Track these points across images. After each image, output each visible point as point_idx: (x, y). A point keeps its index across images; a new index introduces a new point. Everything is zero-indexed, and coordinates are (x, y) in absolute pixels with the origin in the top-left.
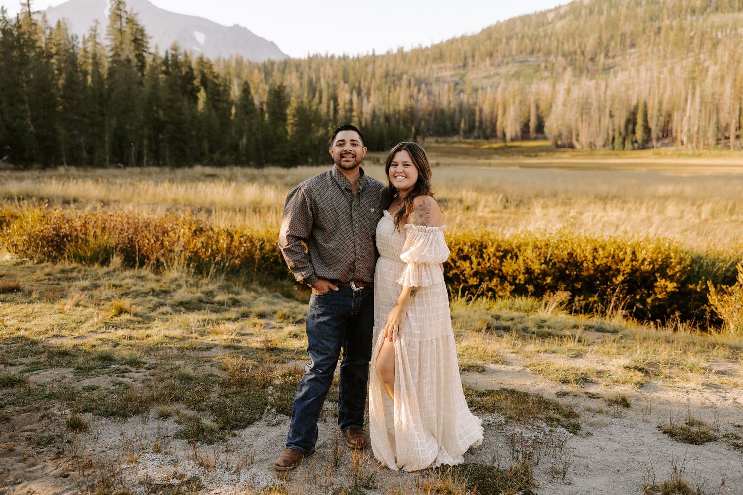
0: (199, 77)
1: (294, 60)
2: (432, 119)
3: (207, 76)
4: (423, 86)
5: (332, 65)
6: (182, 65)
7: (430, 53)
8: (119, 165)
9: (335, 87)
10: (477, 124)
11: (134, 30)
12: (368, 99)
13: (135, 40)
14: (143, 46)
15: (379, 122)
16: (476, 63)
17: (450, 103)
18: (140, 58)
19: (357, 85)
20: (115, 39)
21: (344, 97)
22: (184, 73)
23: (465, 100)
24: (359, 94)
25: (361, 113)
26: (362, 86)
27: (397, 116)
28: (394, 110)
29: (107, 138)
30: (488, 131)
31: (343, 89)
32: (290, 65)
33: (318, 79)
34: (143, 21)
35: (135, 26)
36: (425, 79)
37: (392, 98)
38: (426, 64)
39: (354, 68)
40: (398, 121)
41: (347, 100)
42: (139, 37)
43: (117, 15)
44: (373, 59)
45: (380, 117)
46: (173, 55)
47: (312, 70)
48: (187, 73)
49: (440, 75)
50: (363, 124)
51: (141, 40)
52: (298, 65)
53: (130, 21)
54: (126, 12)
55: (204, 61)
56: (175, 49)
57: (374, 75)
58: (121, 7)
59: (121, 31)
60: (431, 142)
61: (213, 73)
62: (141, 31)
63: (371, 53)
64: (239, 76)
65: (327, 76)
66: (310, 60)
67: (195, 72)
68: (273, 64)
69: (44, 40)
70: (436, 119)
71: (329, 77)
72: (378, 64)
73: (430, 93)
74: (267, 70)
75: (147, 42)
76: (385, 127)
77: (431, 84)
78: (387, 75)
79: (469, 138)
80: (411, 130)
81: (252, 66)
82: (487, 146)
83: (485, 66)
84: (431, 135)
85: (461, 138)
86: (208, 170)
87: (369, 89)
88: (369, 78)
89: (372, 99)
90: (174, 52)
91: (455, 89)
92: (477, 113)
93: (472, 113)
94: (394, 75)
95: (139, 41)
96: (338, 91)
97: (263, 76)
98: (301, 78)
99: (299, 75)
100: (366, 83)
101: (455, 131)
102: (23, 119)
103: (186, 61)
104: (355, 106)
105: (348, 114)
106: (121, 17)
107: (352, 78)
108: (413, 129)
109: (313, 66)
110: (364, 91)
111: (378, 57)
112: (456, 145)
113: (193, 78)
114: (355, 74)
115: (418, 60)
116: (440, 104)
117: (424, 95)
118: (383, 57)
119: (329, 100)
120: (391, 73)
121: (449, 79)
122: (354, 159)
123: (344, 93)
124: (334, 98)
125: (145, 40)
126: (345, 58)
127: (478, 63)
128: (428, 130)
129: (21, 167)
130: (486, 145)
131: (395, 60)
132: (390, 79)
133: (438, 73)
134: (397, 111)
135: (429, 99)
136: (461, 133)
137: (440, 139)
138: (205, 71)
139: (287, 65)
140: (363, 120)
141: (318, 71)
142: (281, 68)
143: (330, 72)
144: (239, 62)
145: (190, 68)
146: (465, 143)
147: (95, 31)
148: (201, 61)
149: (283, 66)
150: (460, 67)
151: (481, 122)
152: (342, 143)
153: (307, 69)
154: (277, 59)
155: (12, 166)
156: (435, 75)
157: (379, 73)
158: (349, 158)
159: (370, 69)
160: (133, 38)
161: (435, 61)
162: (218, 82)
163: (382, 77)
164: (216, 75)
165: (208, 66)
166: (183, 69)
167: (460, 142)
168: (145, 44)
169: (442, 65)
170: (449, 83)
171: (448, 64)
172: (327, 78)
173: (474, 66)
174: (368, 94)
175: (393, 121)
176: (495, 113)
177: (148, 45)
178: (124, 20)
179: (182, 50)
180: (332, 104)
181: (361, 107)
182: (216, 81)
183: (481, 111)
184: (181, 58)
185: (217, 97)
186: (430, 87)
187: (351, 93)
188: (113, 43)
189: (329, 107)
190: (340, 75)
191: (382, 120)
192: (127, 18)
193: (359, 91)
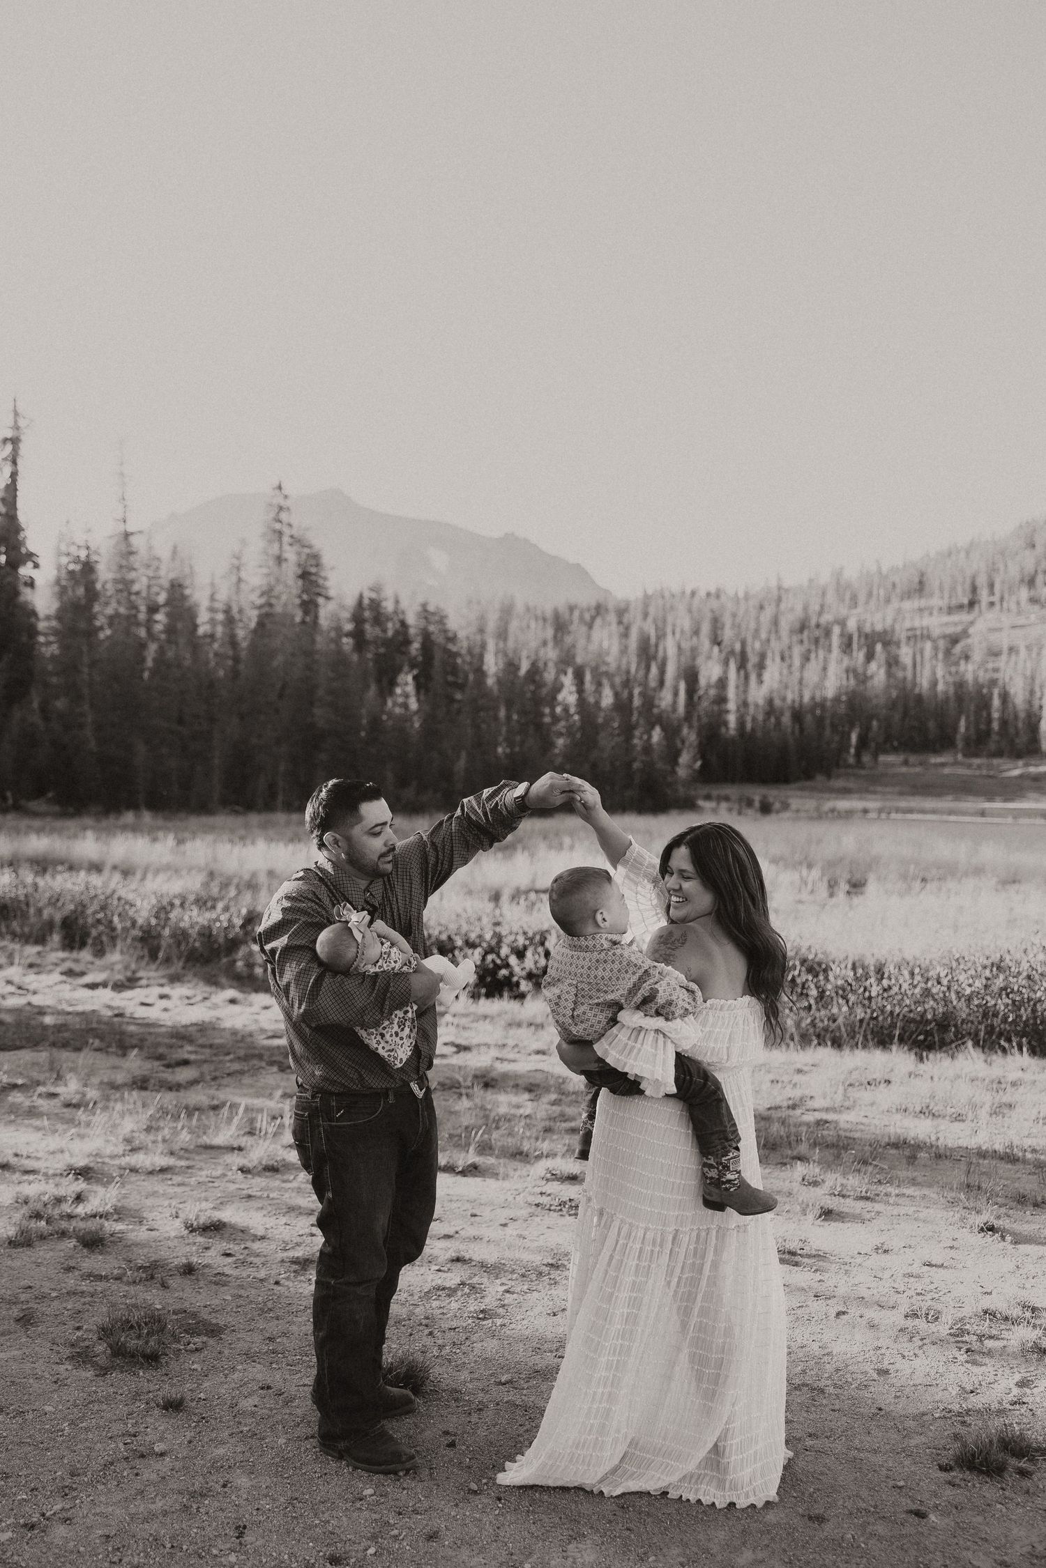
0: (419, 639)
2: (897, 717)
3: (433, 637)
4: (879, 647)
5: (691, 607)
6: (388, 619)
7: (896, 579)
8: (237, 808)
9: (694, 652)
10: (995, 726)
11: (304, 557)
12: (760, 676)
13: (304, 575)
14: (318, 586)
15: (778, 723)
16: (996, 598)
17: (934, 683)
18: (310, 606)
19: (738, 647)
20: (268, 575)
22: (390, 633)
23: (969, 677)
24: (742, 665)
25: (745, 704)
26: (749, 649)
27: (818, 712)
28: (813, 698)
29: (216, 761)
30: (1022, 740)
31: (709, 657)
32: (607, 610)
33: (661, 636)
34: (319, 539)
35: (307, 551)
36: (885, 632)
38: (888, 601)
39: (734, 615)
40: (820, 721)
41: (714, 678)
42: (313, 570)
43: (275, 531)
44: (778, 595)
45: (782, 714)
46: (372, 600)
47: (650, 619)
48: (397, 633)
49: (917, 624)
50: (749, 726)
51: (315, 574)
52: (622, 610)
53: (298, 541)
54: (290, 525)
55: (431, 608)
56: (377, 588)
57: (775, 627)
58: (283, 516)
59: (280, 560)
60: (893, 765)
61: (445, 631)
62: (315, 558)
63: (773, 583)
65: (678, 630)
66: (649, 600)
67: (412, 631)
68: (573, 609)
69: (144, 580)
70: (905, 714)
71: (682, 632)
72: (787, 602)
73: (892, 663)
74: (560, 621)
75: (325, 579)
76: (793, 733)
77: (898, 644)
78: (803, 627)
79: (976, 755)
80: (849, 738)
81: (532, 614)
82: (1016, 772)
83: (1018, 603)
84: (895, 750)
85: (960, 757)
87: (763, 656)
88: (764, 633)
89: (766, 676)
90: (374, 595)
91: (948, 653)
92: (996, 702)
93: (985, 704)
94: (818, 626)
95: (310, 578)
96: (700, 661)
97: (550, 633)
98: (625, 635)
99: (622, 629)
100: (757, 645)
101: (944, 741)
102: (81, 726)
103: (396, 612)
104: (731, 693)
105: (716, 708)
106: (280, 533)
107: (728, 634)
108: (854, 738)
109: (654, 610)
110: (753, 659)
111: (788, 589)
112: (947, 771)
113: (407, 642)
114: (736, 626)
115: (870, 595)
116: (915, 684)
117: (879, 667)
118: (799, 590)
119: (677, 679)
120: (813, 622)
121: (936, 632)
123: (710, 663)
124: (691, 676)
125: (323, 574)
126: (719, 594)
127: (1002, 599)
128: (888, 738)
129: (71, 810)
130: (1015, 770)
131: (824, 594)
132: (809, 633)
133: (912, 619)
134: (818, 699)
135: (889, 674)
136: (960, 744)
137: (913, 759)
138: (432, 628)
139: (600, 609)
140: (749, 719)
141: (662, 620)
142: (587, 617)
143: (686, 622)
145: (403, 624)
146: (969, 766)
147: (238, 558)
148: (425, 611)
149: (593, 612)
150: (961, 607)
151: (1004, 723)
153: (639, 617)
154: (583, 598)
155: (57, 808)
156: (908, 624)
159: (768, 614)
160: (300, 572)
161: (907, 595)
162: (454, 649)
163: (792, 632)
164: (450, 635)
165: (437, 618)
166: (390, 625)
167: (956, 763)
168: (321, 582)
169: (923, 603)
170: (934, 641)
171: (936, 602)
172: (678, 635)
173: (992, 604)
174: (761, 666)
175: (809, 718)
176: (1036, 703)
177: (328, 584)
178: (286, 539)
179: (390, 593)
180: (682, 687)
181: (745, 692)
182: (450, 646)
183: (1005, 697)
184: (389, 606)
185: (450, 678)
186: (893, 649)
187: (726, 663)
188: (264, 582)
189: (676, 694)
190: (706, 627)
191: (786, 719)
192: (292, 537)
193: (743, 662)
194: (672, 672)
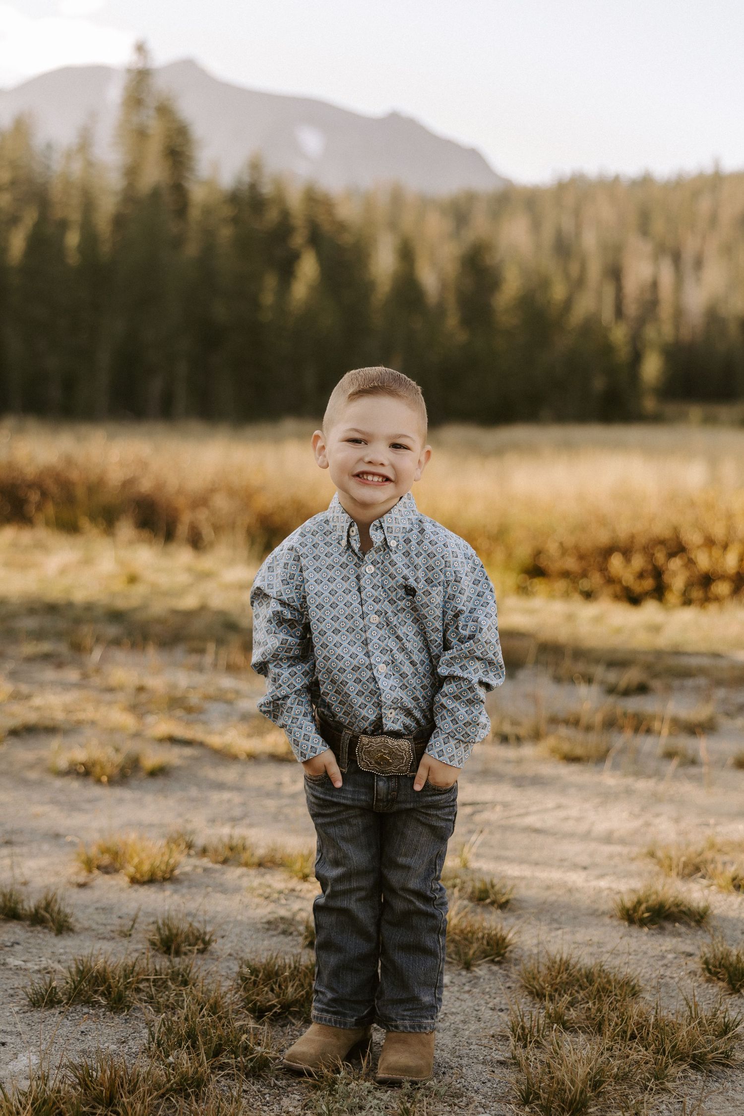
0: (305, 228)
1: (520, 189)
3: (322, 230)
5: (613, 199)
6: (270, 203)
9: (618, 248)
11: (171, 130)
12: (697, 276)
13: (171, 152)
14: (187, 167)
15: (721, 333)
18: (179, 191)
19: (671, 241)
20: (126, 154)
21: (640, 271)
22: (271, 223)
24: (676, 263)
26: (685, 245)
31: (637, 253)
32: (513, 201)
33: (578, 232)
35: (173, 123)
39: (665, 205)
41: (647, 279)
42: (180, 146)
43: (136, 102)
44: (715, 182)
45: (726, 324)
46: (250, 183)
47: (564, 210)
48: (278, 224)
51: (183, 151)
52: (530, 201)
53: (165, 111)
54: (156, 92)
55: (318, 195)
56: (255, 166)
57: (714, 220)
59: (141, 134)
61: (335, 222)
62: (184, 134)
64: (393, 225)
65: (599, 223)
67: (296, 222)
68: (471, 198)
72: (725, 191)
74: (460, 211)
75: (195, 159)
81: (425, 203)
87: (701, 255)
88: (701, 225)
89: (708, 276)
90: (251, 176)
96: (626, 257)
97: (448, 224)
98: (538, 229)
100: (695, 239)
103: (277, 197)
106: (143, 104)
107: (658, 226)
109: (569, 201)
110: (689, 254)
111: (727, 176)
113: (290, 233)
119: (603, 280)
123: (639, 261)
124: (615, 274)
125: (192, 151)
126: (645, 182)
139: (506, 199)
141: (577, 213)
142: (491, 207)
144: (397, 198)
145: (286, 212)
148: (311, 198)
149: (498, 201)
153: (552, 209)
154: (482, 185)
159: (704, 205)
160: (166, 148)
162: (342, 241)
164: (340, 225)
165: (324, 206)
166: (271, 212)
168: (190, 162)
174: (699, 264)
177: (198, 166)
180: (607, 287)
182: (340, 238)
187: (658, 262)
189: (601, 298)
190: (633, 218)
192: (157, 108)
193: (677, 258)
194: (594, 270)
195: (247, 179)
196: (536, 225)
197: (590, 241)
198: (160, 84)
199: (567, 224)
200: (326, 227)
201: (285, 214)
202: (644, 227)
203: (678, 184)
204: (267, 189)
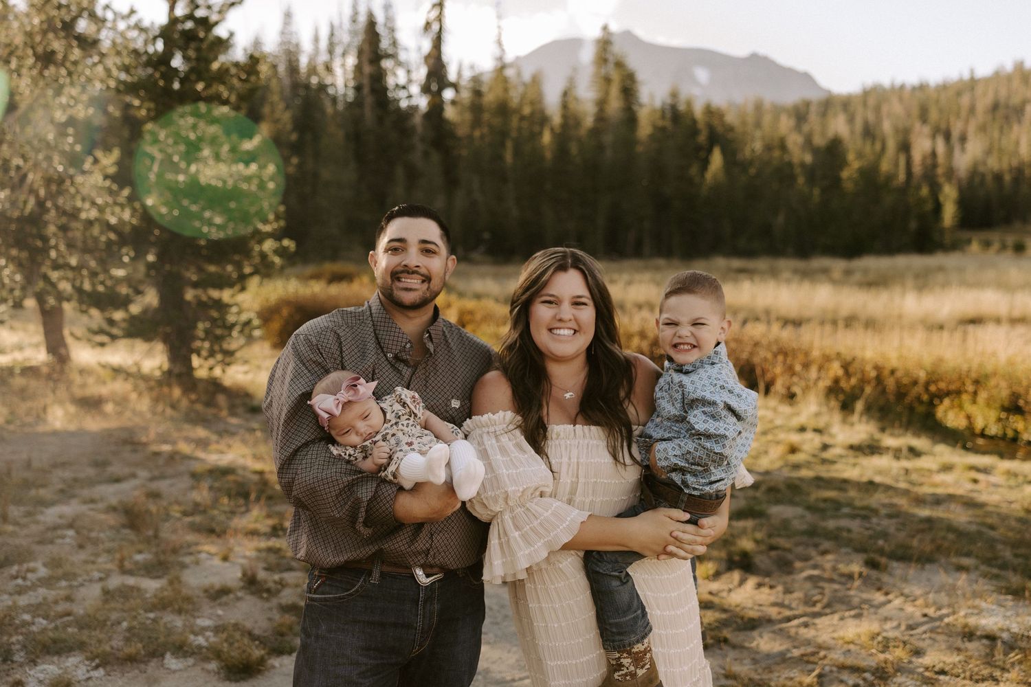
0: (706, 131)
1: (839, 97)
3: (716, 130)
5: (901, 99)
6: (683, 118)
9: (907, 132)
11: (623, 76)
12: (962, 147)
13: (624, 89)
14: (634, 96)
18: (630, 111)
19: (943, 126)
20: (600, 91)
21: (922, 145)
22: (685, 128)
24: (947, 140)
25: (952, 169)
26: (952, 127)
28: (1011, 164)
31: (920, 134)
32: (834, 105)
33: (879, 121)
34: (634, 62)
35: (624, 71)
37: (1007, 143)
39: (937, 101)
41: (928, 150)
42: (629, 85)
43: (603, 59)
44: (972, 84)
45: (984, 176)
46: (672, 105)
47: (869, 108)
48: (689, 127)
51: (631, 88)
52: (846, 104)
53: (619, 65)
54: (613, 54)
55: (712, 108)
56: (674, 95)
57: (972, 110)
58: (608, 48)
59: (608, 80)
61: (725, 125)
62: (633, 76)
63: (966, 76)
65: (893, 115)
66: (866, 94)
67: (701, 126)
68: (807, 104)
71: (896, 115)
72: (979, 90)
74: (800, 114)
75: (639, 91)
78: (995, 107)
81: (778, 111)
86: (736, 263)
87: (964, 133)
88: (964, 113)
89: (970, 146)
90: (672, 101)
94: (1007, 107)
95: (629, 90)
96: (912, 137)
97: (793, 122)
99: (848, 116)
100: (959, 124)
103: (688, 112)
104: (941, 159)
105: (931, 172)
106: (607, 61)
107: (934, 115)
109: (871, 102)
110: (955, 134)
111: (979, 80)
113: (697, 134)
114: (941, 111)
118: (987, 81)
119: (897, 151)
120: (1003, 103)
122: (425, 286)
123: (921, 139)
124: (905, 147)
125: (636, 89)
126: (922, 87)
131: (1010, 82)
132: (1001, 112)
134: (1014, 164)
138: (714, 123)
139: (829, 104)
141: (878, 109)
142: (820, 109)
143: (898, 108)
144: (759, 107)
147: (572, 81)
148: (709, 111)
149: (824, 106)
152: (399, 246)
153: (861, 108)
154: (814, 96)
157: (983, 103)
158: (414, 282)
159: (965, 100)
160: (621, 88)
162: (734, 137)
163: (986, 112)
164: (730, 127)
165: (718, 115)
166: (684, 122)
172: (893, 119)
174: (963, 139)
177: (640, 95)
178: (610, 65)
179: (683, 97)
180: (902, 157)
181: (951, 159)
187: (934, 139)
189: (897, 164)
190: (915, 112)
191: (988, 179)
192: (615, 62)
193: (947, 136)
194: (891, 145)
195: (669, 101)
196: (851, 120)
197: (887, 127)
198: (617, 48)
199: (871, 117)
200: (720, 129)
201: (694, 121)
202: (924, 116)
203: (944, 88)
204: (682, 107)
